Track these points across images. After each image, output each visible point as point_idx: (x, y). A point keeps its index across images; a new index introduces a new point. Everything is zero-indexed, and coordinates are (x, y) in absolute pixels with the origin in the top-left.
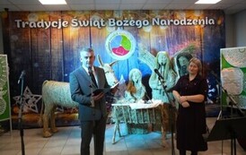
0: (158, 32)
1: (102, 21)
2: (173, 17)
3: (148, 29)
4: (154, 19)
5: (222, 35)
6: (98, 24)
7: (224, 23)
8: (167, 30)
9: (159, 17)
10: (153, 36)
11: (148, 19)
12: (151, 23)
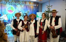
0: (21, 7)
1: (5, 2)
2: (25, 3)
3: (19, 6)
4: (20, 3)
5: (38, 9)
6: (4, 3)
7: (38, 6)
8: (24, 6)
9: (22, 3)
10: (20, 8)
11: (19, 3)
12: (19, 4)
